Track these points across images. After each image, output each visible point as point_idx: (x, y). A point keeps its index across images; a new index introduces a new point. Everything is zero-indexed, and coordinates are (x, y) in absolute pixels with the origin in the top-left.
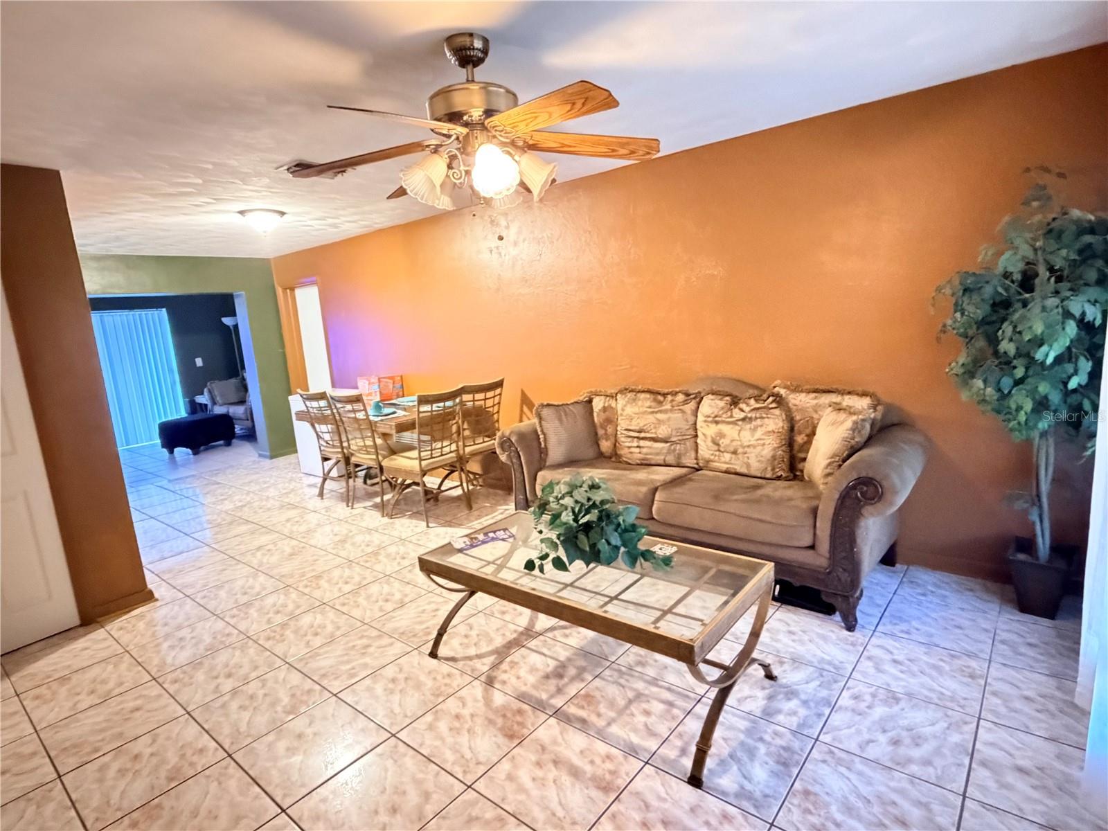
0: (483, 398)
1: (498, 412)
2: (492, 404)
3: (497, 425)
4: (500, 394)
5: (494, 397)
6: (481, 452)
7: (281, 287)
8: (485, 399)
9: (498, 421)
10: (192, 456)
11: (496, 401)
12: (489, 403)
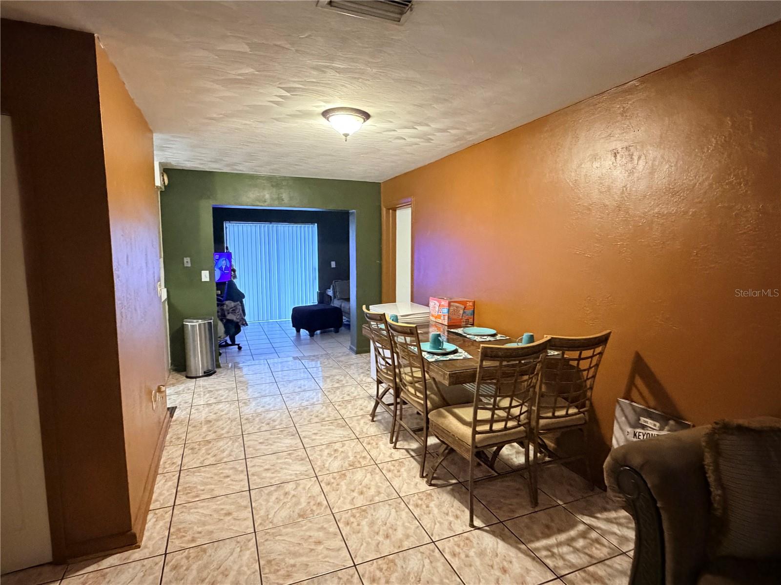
0: (577, 357)
1: (594, 377)
2: (587, 367)
3: (589, 394)
4: (601, 354)
5: (591, 357)
6: (560, 428)
7: (385, 208)
8: (580, 359)
9: (591, 388)
10: (309, 337)
11: (594, 362)
12: (584, 365)
